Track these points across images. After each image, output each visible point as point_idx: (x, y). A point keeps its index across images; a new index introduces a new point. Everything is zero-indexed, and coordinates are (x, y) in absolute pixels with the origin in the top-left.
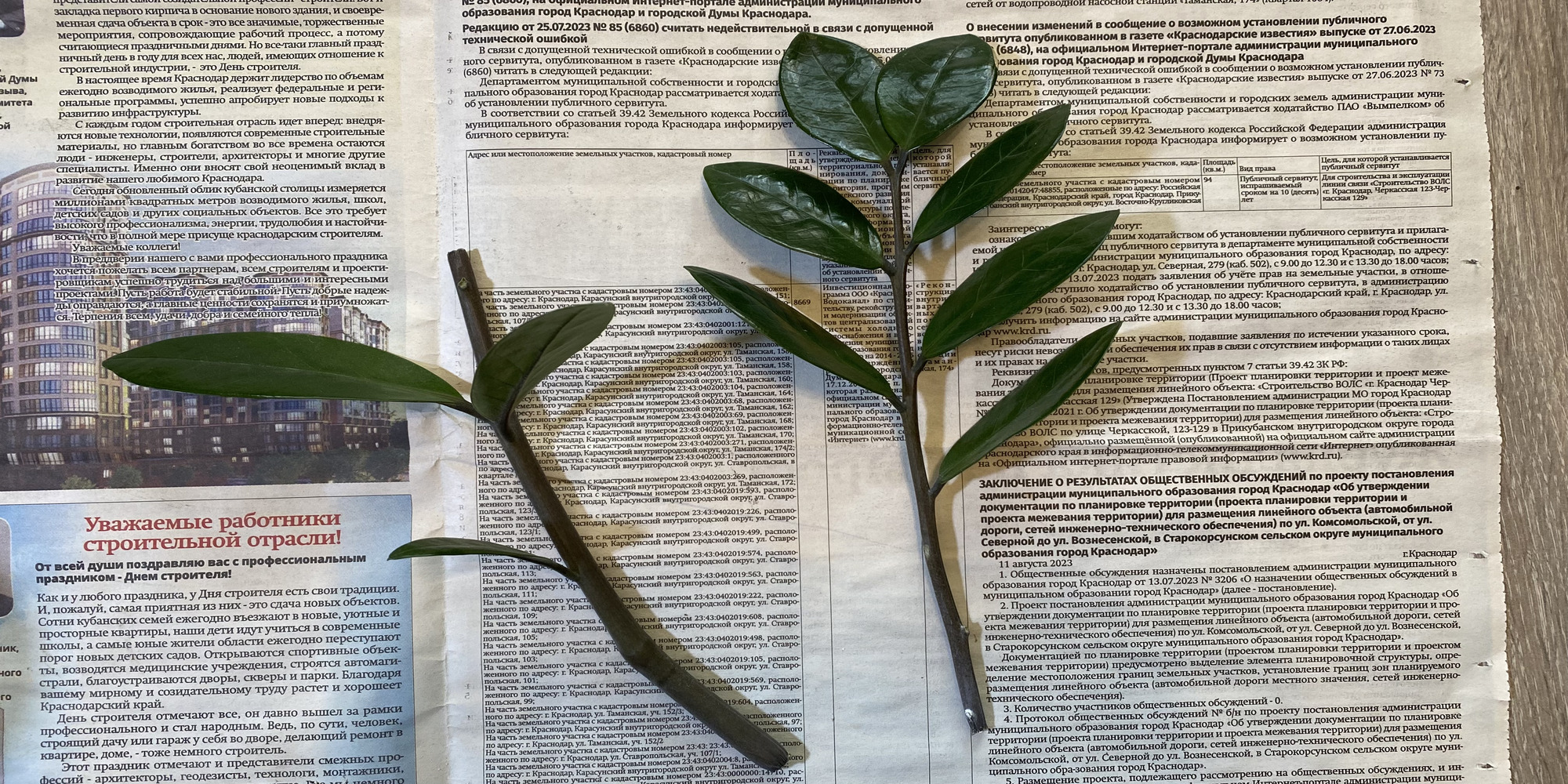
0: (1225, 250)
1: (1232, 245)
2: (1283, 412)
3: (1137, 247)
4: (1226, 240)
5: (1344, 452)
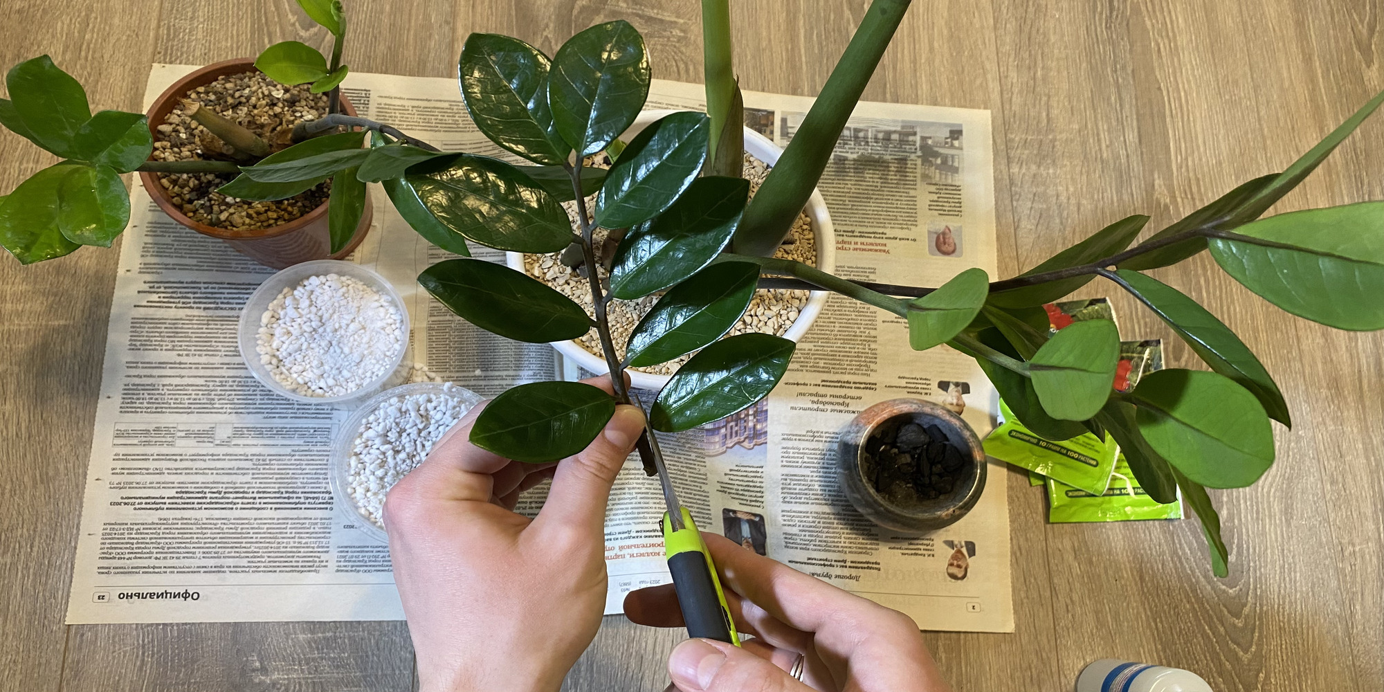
0: (226, 406)
1: (222, 408)
2: (209, 335)
3: (266, 409)
4: (225, 410)
5: (184, 318)
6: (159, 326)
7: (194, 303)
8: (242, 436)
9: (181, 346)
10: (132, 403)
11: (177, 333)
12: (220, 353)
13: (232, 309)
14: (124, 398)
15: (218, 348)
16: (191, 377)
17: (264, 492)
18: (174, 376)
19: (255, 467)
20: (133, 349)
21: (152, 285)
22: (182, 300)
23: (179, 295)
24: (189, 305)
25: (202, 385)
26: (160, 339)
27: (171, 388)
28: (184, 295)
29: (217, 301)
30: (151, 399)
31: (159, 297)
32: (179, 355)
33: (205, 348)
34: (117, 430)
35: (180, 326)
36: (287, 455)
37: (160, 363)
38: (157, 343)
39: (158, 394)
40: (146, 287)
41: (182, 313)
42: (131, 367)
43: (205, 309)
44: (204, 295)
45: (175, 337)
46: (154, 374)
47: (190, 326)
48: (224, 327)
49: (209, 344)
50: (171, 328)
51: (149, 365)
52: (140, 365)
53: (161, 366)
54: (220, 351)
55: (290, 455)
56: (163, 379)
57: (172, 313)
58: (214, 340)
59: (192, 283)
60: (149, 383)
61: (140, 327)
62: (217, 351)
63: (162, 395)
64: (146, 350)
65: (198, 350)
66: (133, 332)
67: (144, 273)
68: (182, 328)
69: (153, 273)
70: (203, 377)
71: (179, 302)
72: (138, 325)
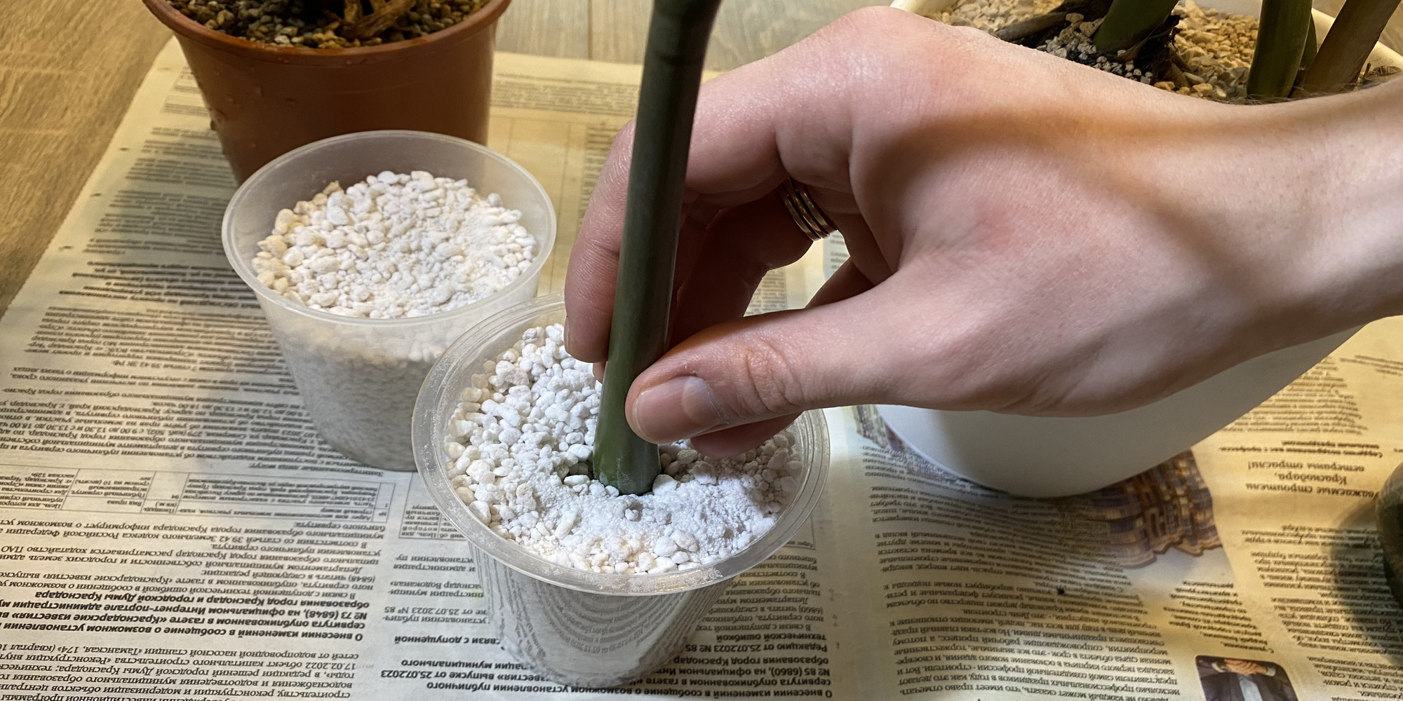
0: (182, 444)
1: (174, 448)
3: (258, 452)
6: (93, 321)
7: (167, 294)
8: (202, 496)
9: (125, 351)
11: (124, 332)
12: (192, 366)
13: (231, 305)
15: (191, 358)
16: (130, 396)
17: (223, 600)
18: (96, 394)
19: (216, 551)
20: (35, 351)
21: (100, 267)
22: (145, 290)
23: (144, 283)
24: (156, 297)
25: (145, 410)
26: (90, 339)
27: (86, 411)
28: (153, 283)
29: (208, 293)
30: (41, 426)
31: (108, 284)
32: (117, 363)
33: (168, 356)
35: (133, 323)
36: (284, 532)
37: (76, 373)
38: (83, 344)
39: (58, 420)
40: (91, 270)
41: (141, 307)
42: (20, 377)
43: (182, 303)
44: (188, 285)
45: (118, 337)
46: (59, 389)
47: (151, 325)
48: (210, 329)
49: (177, 350)
50: (116, 326)
51: (55, 375)
52: (39, 374)
53: (80, 376)
54: (194, 362)
55: (291, 532)
56: (76, 397)
57: (125, 305)
58: (187, 345)
59: (172, 267)
60: (47, 402)
61: (61, 321)
62: (189, 361)
63: (64, 420)
64: (59, 352)
65: (155, 358)
66: (45, 327)
67: (93, 251)
68: (136, 326)
69: (108, 252)
70: (152, 397)
71: (141, 292)
72: (57, 318)
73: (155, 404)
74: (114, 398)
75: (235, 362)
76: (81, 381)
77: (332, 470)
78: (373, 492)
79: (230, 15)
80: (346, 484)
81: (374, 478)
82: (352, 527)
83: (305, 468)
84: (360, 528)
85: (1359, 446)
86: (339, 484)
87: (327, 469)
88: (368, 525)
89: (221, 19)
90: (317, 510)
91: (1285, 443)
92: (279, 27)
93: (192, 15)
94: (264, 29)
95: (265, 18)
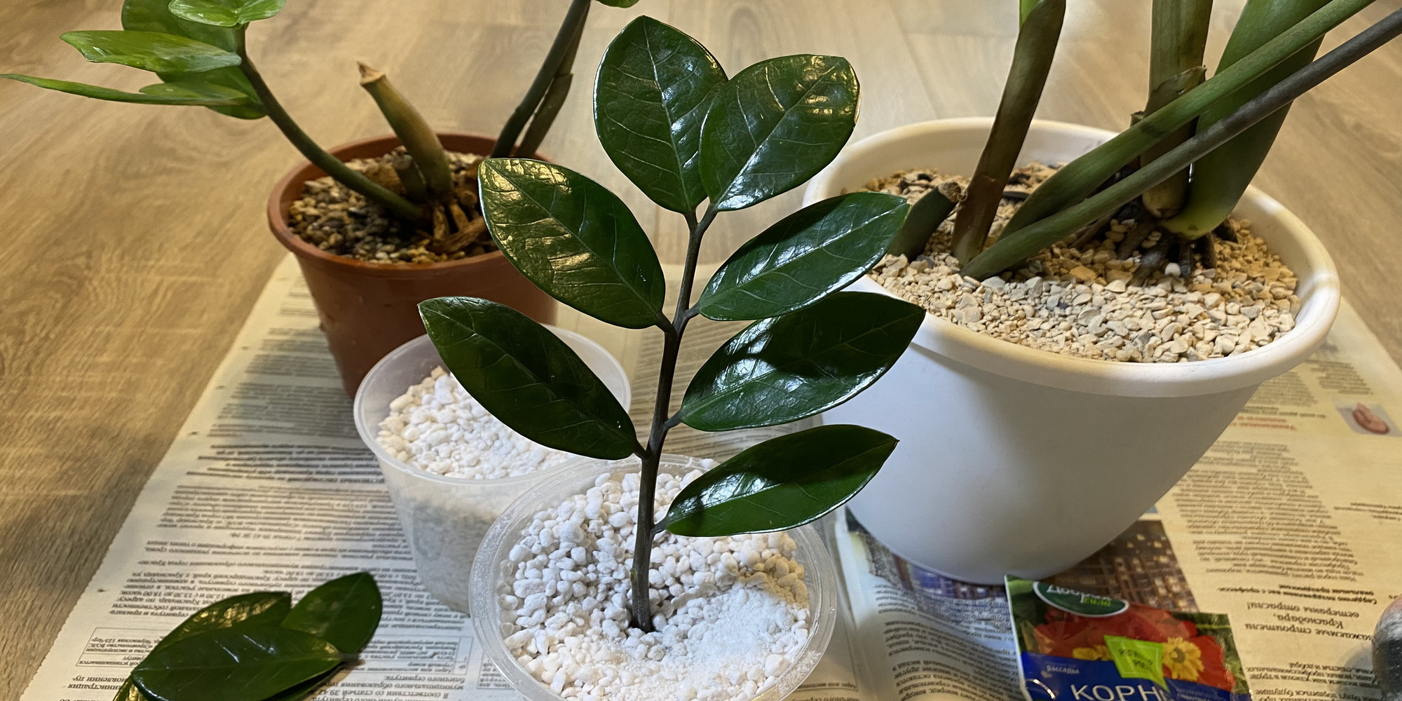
6: (214, 497)
7: (277, 472)
9: (240, 524)
10: (136, 599)
11: (240, 507)
12: (298, 536)
13: (331, 481)
14: (124, 593)
15: (297, 529)
16: (245, 565)
18: (216, 564)
20: (165, 526)
21: (221, 450)
22: (259, 469)
23: (258, 462)
24: (267, 475)
25: (258, 578)
26: (210, 514)
27: (207, 580)
28: (264, 462)
29: (311, 470)
30: (170, 594)
31: (228, 465)
32: (234, 535)
33: (277, 528)
34: (96, 640)
35: (247, 498)
37: (200, 545)
38: (205, 519)
39: (184, 588)
40: (213, 453)
41: (255, 484)
42: (153, 550)
43: (290, 480)
44: (294, 462)
45: (235, 511)
46: (185, 561)
47: (263, 499)
48: (313, 501)
49: (285, 522)
50: (233, 500)
51: (181, 547)
52: (169, 547)
53: (202, 548)
54: (299, 532)
56: (198, 567)
57: (241, 483)
58: (293, 517)
59: (282, 446)
60: (175, 572)
61: (187, 498)
62: (295, 532)
63: (189, 588)
64: (186, 526)
65: (266, 530)
66: (175, 503)
67: (216, 436)
68: (250, 501)
69: (228, 435)
70: (264, 565)
71: (254, 472)
72: (184, 495)
73: (266, 572)
74: (231, 568)
75: (334, 531)
76: (204, 552)
77: (418, 627)
78: (454, 647)
79: (340, 237)
80: (430, 639)
81: (455, 632)
82: (435, 680)
83: (394, 626)
84: (442, 680)
85: (1353, 592)
86: (424, 640)
87: (413, 626)
88: (450, 677)
89: (332, 240)
90: (405, 664)
91: (1282, 587)
92: (379, 245)
93: (308, 239)
94: (367, 247)
95: (369, 239)
